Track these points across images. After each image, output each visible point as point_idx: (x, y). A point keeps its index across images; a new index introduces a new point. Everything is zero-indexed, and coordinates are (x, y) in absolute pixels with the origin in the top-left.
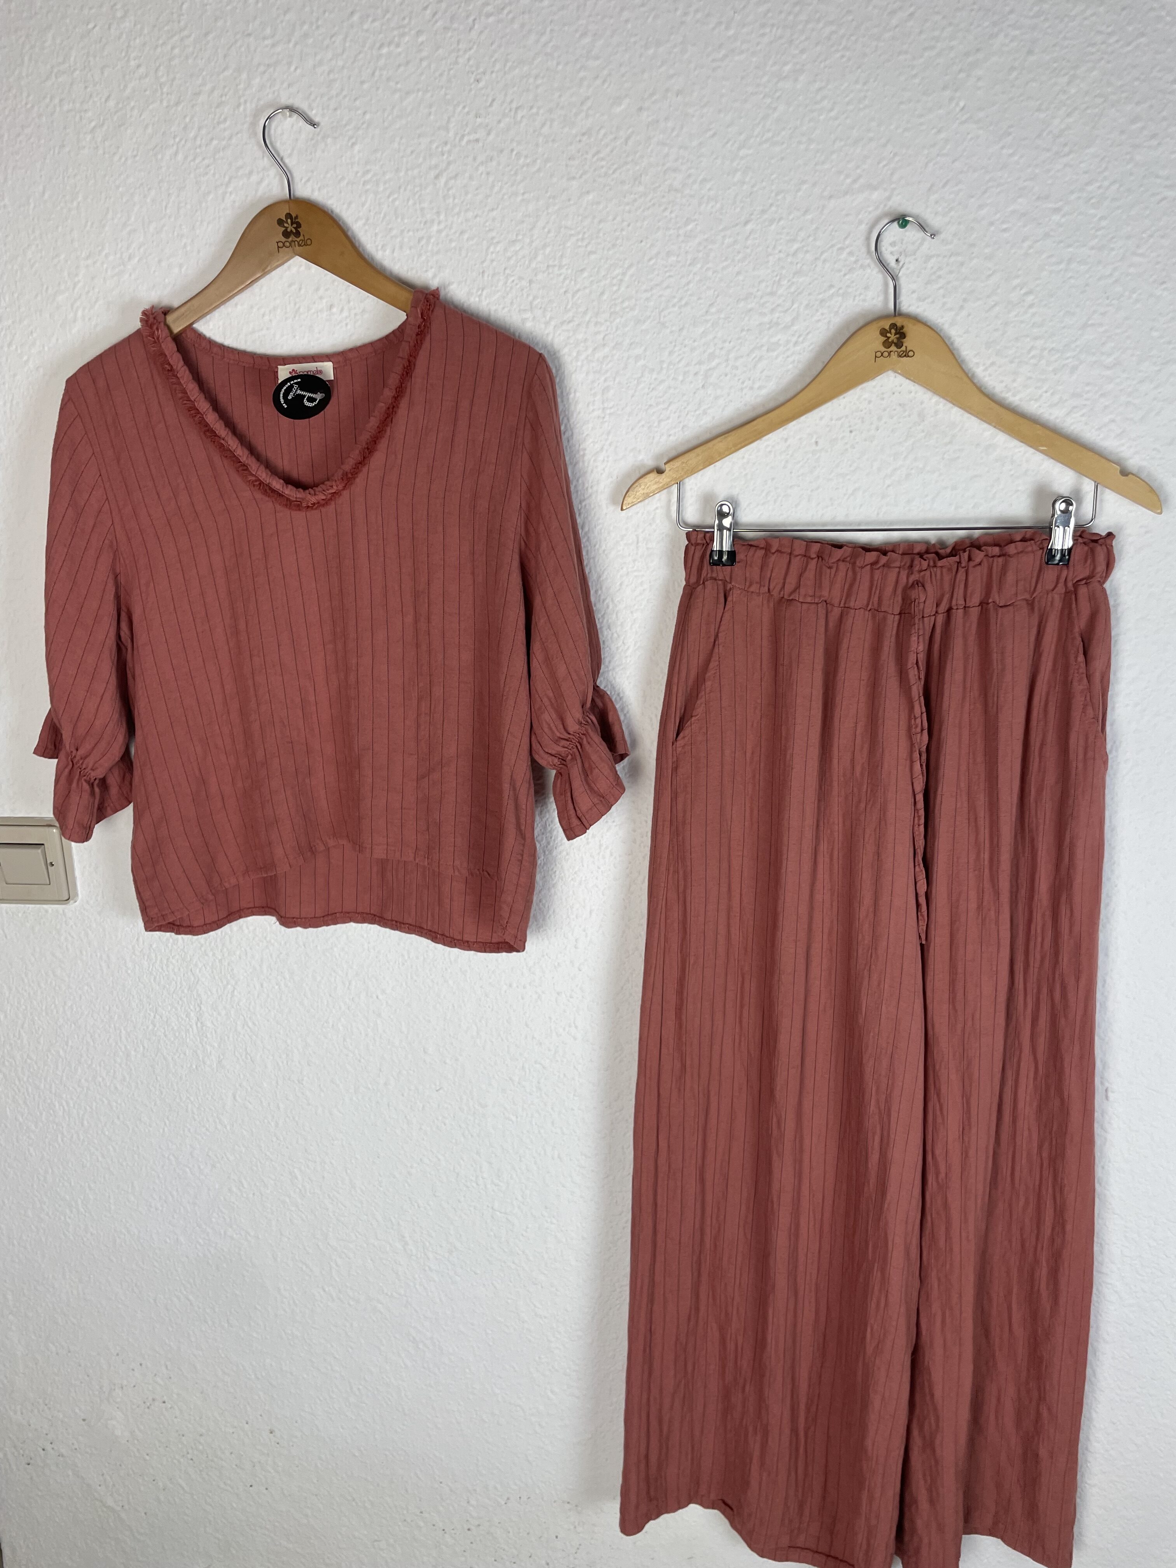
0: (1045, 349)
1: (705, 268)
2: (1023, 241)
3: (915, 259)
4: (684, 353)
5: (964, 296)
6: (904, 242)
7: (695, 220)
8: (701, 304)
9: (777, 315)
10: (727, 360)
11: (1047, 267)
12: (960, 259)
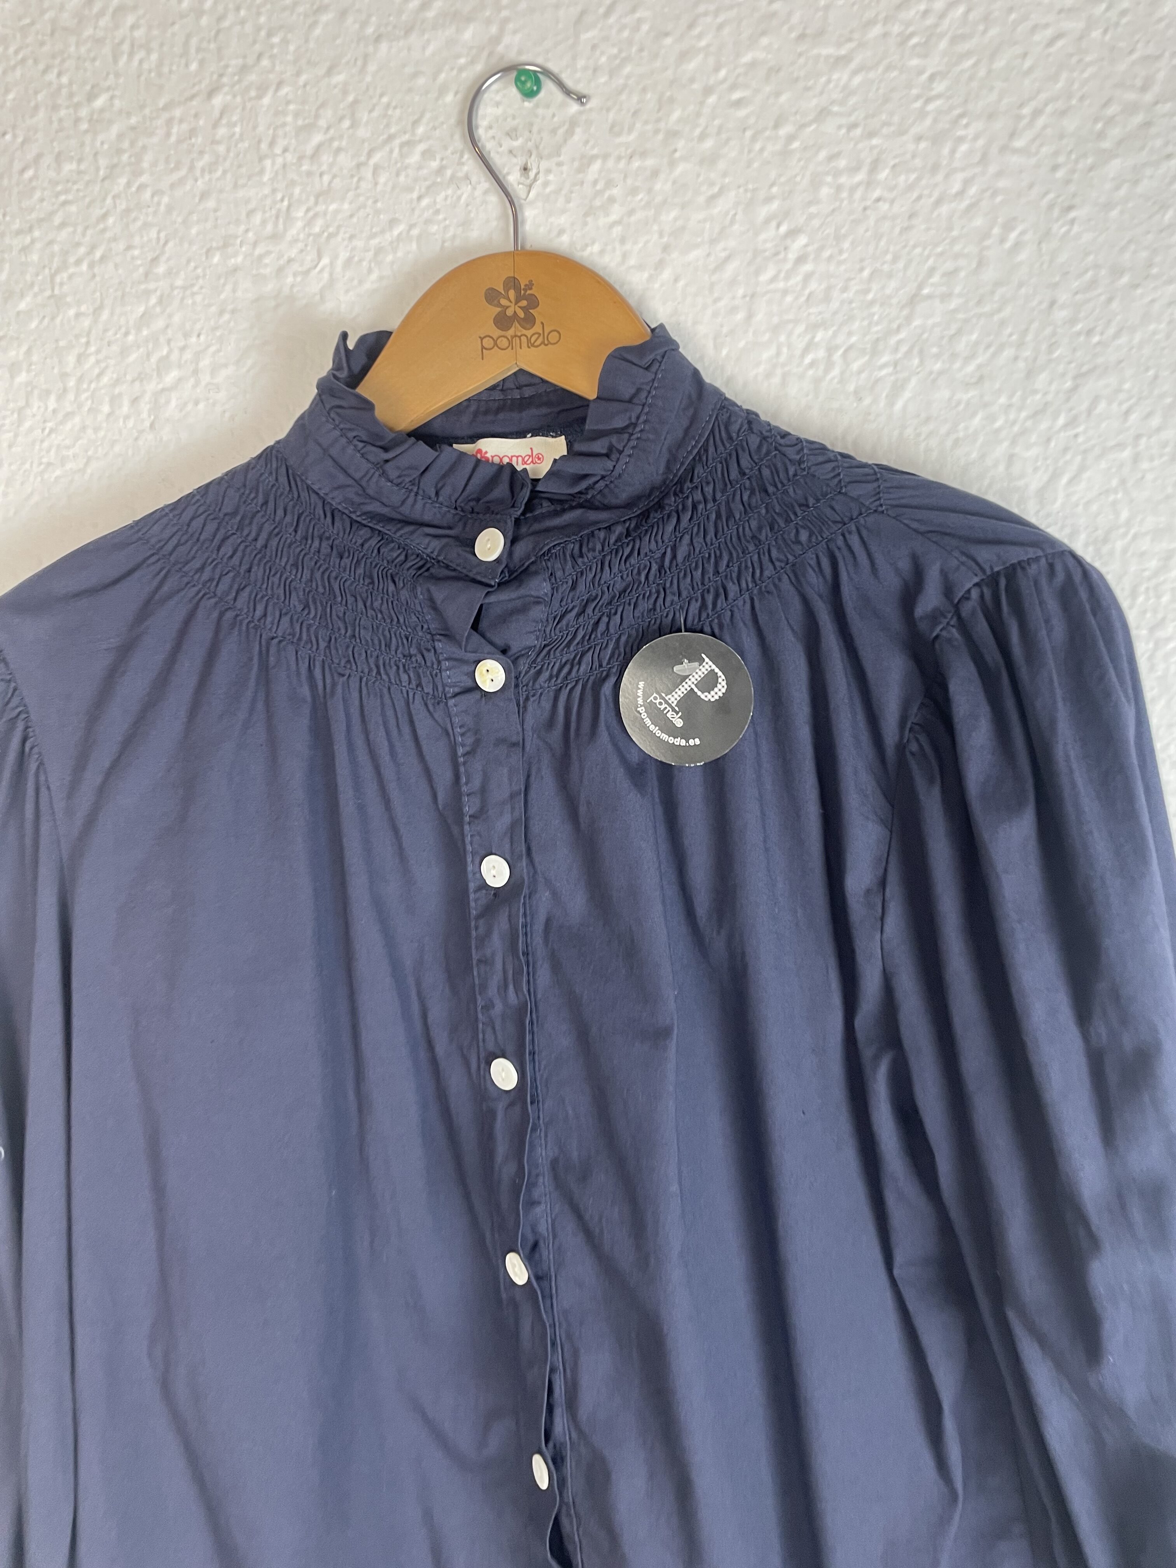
0: (837, 347)
1: (134, 189)
2: (777, 126)
3: (559, 164)
4: (107, 357)
5: (665, 239)
6: (535, 129)
7: (108, 89)
8: (133, 258)
9: (290, 280)
10: (196, 372)
11: (829, 179)
12: (650, 162)
